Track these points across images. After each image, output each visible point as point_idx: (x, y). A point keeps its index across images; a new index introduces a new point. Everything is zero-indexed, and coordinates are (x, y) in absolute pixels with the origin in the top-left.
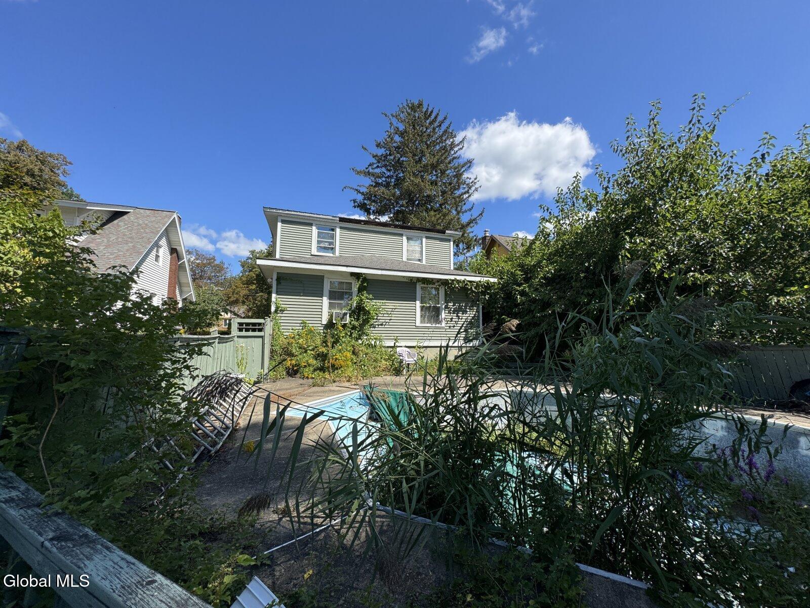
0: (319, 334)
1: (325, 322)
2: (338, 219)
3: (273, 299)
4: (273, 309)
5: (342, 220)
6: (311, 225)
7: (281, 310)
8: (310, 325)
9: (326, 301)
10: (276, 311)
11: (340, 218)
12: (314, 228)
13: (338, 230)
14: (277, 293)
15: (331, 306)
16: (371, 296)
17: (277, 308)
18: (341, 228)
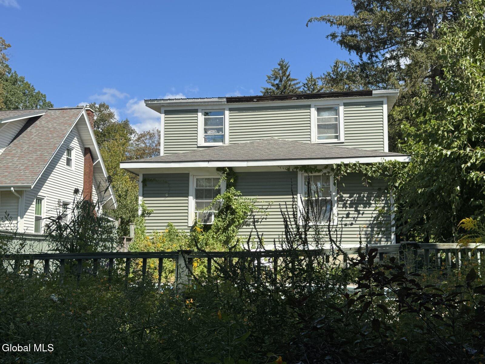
0: (185, 237)
1: (191, 224)
2: (225, 100)
3: (140, 202)
4: (140, 212)
5: (230, 100)
6: (196, 111)
7: (147, 213)
8: (176, 228)
9: (192, 201)
10: (143, 215)
11: (227, 98)
12: (200, 114)
13: (227, 113)
14: (144, 195)
15: (198, 206)
16: (239, 193)
17: (144, 211)
18: (230, 110)
